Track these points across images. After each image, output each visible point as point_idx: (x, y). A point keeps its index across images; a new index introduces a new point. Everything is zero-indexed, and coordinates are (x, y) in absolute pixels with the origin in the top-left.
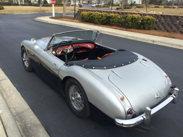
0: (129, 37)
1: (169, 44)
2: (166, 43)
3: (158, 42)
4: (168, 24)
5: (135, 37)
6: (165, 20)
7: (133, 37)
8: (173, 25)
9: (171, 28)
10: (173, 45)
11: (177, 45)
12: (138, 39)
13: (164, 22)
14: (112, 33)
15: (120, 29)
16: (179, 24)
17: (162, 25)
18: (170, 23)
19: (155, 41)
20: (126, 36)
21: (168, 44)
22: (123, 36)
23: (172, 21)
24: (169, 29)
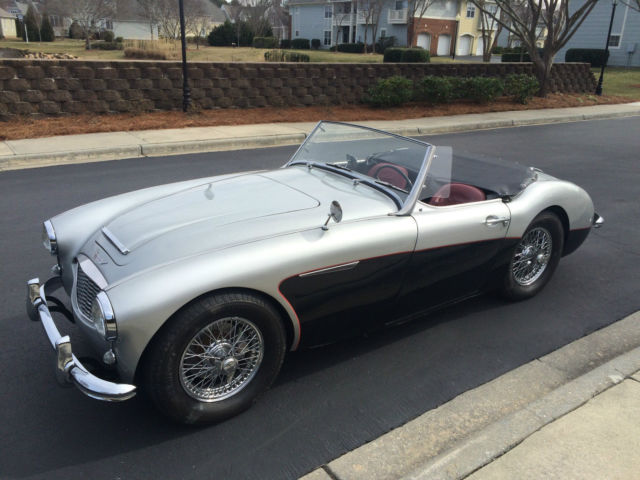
1: (62, 156)
2: (46, 157)
10: (76, 154)
11: (90, 154)
21: (55, 157)
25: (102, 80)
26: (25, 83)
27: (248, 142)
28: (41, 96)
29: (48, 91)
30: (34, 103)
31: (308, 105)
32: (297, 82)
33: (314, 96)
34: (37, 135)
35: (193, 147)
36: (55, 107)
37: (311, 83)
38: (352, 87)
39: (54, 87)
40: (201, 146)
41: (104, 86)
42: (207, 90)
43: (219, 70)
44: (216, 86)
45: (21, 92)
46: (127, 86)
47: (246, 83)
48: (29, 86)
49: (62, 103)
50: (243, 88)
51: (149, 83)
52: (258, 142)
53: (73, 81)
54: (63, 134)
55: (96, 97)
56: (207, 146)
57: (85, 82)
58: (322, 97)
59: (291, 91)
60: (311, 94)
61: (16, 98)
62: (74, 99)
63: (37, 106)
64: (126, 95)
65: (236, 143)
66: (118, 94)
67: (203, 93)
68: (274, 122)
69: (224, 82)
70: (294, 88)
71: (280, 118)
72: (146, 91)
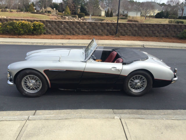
0: (35, 43)
1: (76, 44)
2: (73, 44)
3: (67, 43)
4: (56, 29)
5: (42, 43)
6: (52, 25)
7: (41, 43)
8: (59, 29)
9: (58, 31)
10: (79, 44)
11: (82, 44)
12: (47, 44)
13: (51, 27)
14: (11, 42)
15: (10, 38)
16: (64, 28)
17: (50, 30)
18: (57, 27)
19: (64, 44)
20: (32, 43)
21: (75, 44)
22: (27, 43)
23: (57, 25)
24: (57, 32)
25: (97, 27)
26: (80, 27)
27: (124, 45)
28: (83, 30)
29: (84, 29)
30: (81, 32)
31: (157, 36)
32: (154, 29)
33: (159, 34)
34: (77, 39)
35: (108, 45)
36: (85, 33)
37: (159, 30)
38: (175, 32)
39: (86, 28)
40: (110, 45)
41: (98, 28)
42: (124, 30)
43: (129, 25)
44: (127, 29)
45: (79, 29)
46: (103, 28)
47: (137, 29)
48: (81, 27)
49: (87, 32)
50: (135, 30)
51: (109, 28)
52: (127, 45)
53: (90, 27)
54: (82, 39)
55: (95, 31)
56: (112, 45)
57: (93, 27)
58: (163, 34)
59: (151, 32)
60: (159, 33)
61: (77, 30)
62: (90, 31)
63: (82, 32)
64: (102, 31)
65: (120, 45)
66: (100, 31)
67: (123, 31)
68: (139, 40)
69: (130, 28)
70: (152, 31)
71: (142, 39)
72: (108, 30)
